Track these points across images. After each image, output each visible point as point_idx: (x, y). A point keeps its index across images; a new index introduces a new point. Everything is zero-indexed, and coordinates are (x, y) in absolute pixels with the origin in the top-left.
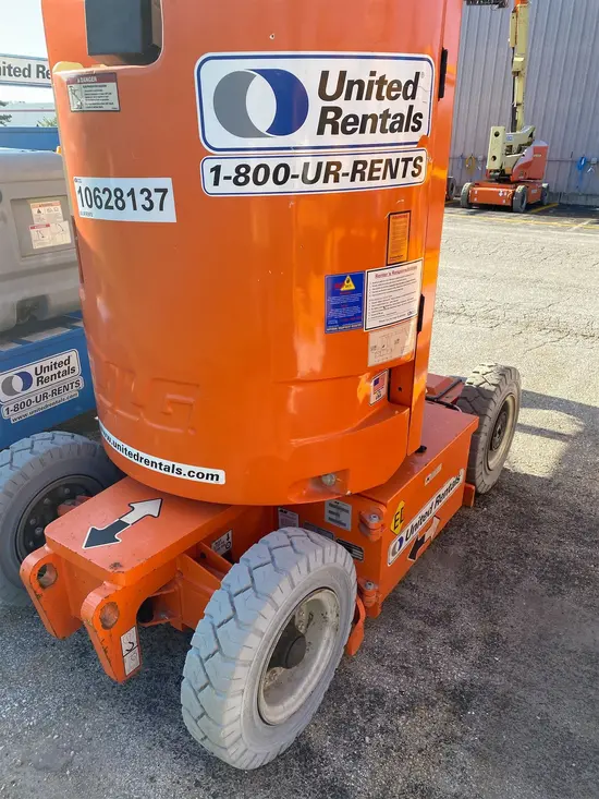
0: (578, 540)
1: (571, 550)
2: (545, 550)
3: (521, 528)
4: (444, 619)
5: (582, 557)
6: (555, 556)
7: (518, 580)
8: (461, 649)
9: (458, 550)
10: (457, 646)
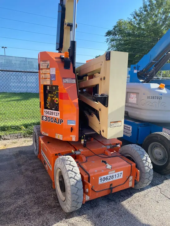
0: (20, 207)
1: (20, 202)
2: (27, 197)
3: (38, 198)
4: (33, 171)
5: (16, 202)
6: (23, 197)
7: (26, 186)
8: (25, 169)
9: (46, 183)
10: (26, 170)
